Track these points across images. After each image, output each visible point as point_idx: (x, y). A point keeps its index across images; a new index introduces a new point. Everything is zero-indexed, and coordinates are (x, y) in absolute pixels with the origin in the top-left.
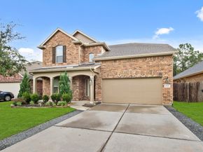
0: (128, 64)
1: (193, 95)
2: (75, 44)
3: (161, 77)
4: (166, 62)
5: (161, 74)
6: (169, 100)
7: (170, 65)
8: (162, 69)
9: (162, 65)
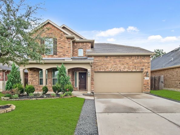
0: (117, 60)
1: (156, 85)
2: (68, 38)
3: (142, 72)
4: (146, 61)
5: (142, 69)
6: (148, 89)
7: (148, 63)
8: (143, 66)
9: (143, 63)
